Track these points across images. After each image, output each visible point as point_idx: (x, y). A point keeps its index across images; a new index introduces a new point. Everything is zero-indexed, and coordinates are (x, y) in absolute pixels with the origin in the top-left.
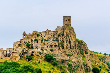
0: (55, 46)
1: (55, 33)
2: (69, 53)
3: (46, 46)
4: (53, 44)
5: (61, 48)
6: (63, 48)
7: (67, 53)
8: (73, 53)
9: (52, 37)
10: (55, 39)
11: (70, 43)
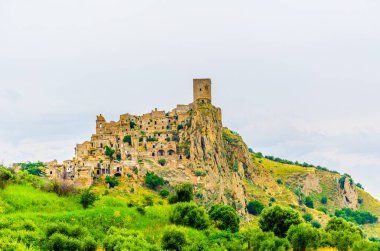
0: (171, 152)
1: (172, 121)
2: (200, 170)
3: (149, 154)
4: (166, 148)
5: (184, 157)
6: (188, 157)
7: (196, 170)
8: (208, 168)
9: (165, 130)
10: (170, 136)
11: (203, 146)
